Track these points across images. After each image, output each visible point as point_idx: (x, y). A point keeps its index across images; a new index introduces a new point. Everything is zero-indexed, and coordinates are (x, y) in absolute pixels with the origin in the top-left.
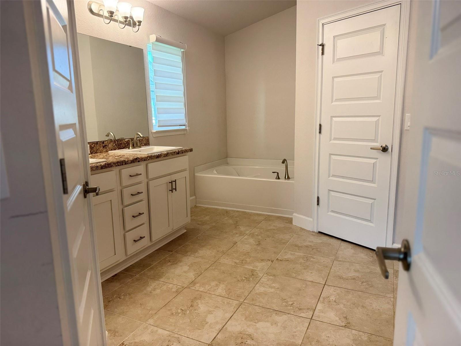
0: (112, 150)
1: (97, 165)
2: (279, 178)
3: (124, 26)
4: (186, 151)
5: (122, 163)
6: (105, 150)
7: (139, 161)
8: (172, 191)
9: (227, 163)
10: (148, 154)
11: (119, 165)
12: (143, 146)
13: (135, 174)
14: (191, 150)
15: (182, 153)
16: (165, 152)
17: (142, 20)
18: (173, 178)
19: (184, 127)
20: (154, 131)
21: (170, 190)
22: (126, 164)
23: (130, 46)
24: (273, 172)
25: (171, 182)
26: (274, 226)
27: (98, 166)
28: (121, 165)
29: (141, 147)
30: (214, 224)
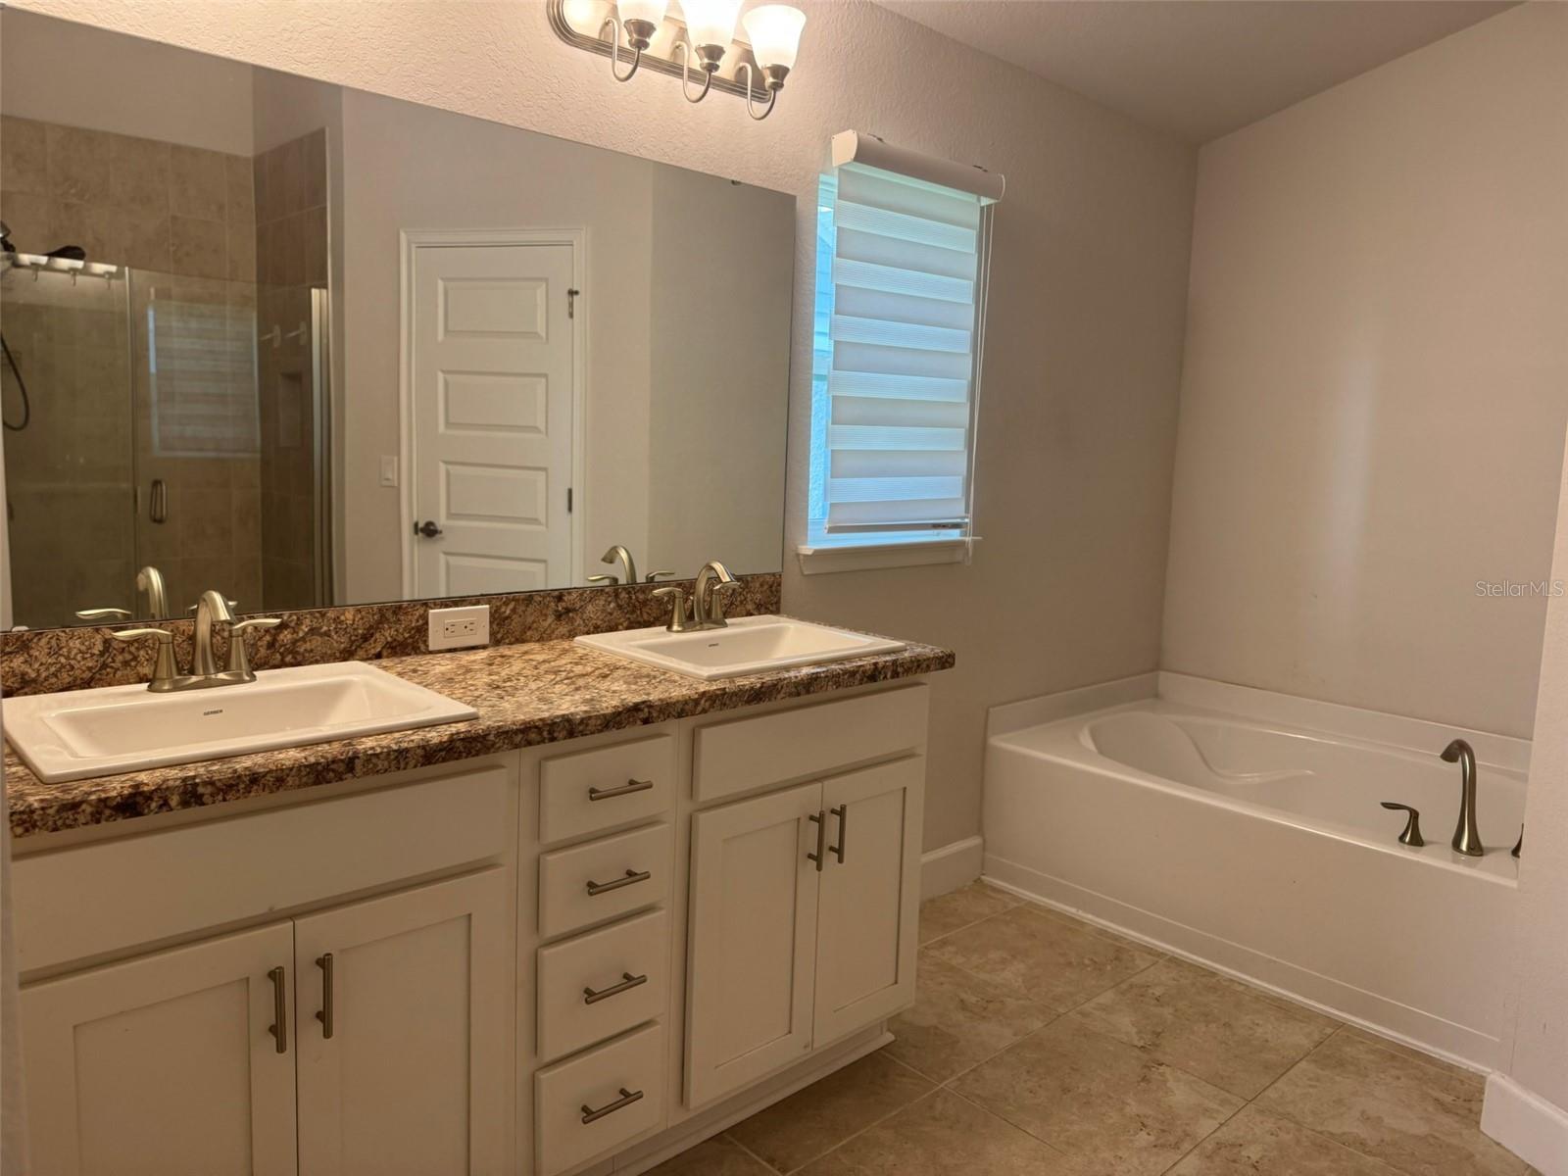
0: (597, 630)
1: (405, 745)
2: (1417, 841)
3: (703, 88)
4: (918, 665)
5: (550, 733)
6: (563, 629)
7: (646, 721)
8: (818, 859)
9: (1157, 696)
10: (711, 679)
11: (529, 743)
12: (750, 614)
13: (623, 783)
14: (946, 662)
15: (895, 674)
16: (805, 671)
17: (790, 67)
18: (836, 792)
19: (954, 535)
20: (807, 549)
21: (810, 856)
22: (571, 734)
23: (733, 182)
24: (1386, 805)
25: (820, 820)
26: (1365, 1118)
27: (407, 750)
28: (543, 741)
29: (725, 625)
30: (1037, 1025)
